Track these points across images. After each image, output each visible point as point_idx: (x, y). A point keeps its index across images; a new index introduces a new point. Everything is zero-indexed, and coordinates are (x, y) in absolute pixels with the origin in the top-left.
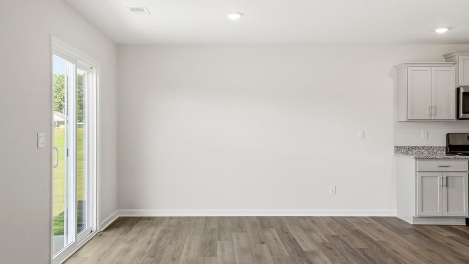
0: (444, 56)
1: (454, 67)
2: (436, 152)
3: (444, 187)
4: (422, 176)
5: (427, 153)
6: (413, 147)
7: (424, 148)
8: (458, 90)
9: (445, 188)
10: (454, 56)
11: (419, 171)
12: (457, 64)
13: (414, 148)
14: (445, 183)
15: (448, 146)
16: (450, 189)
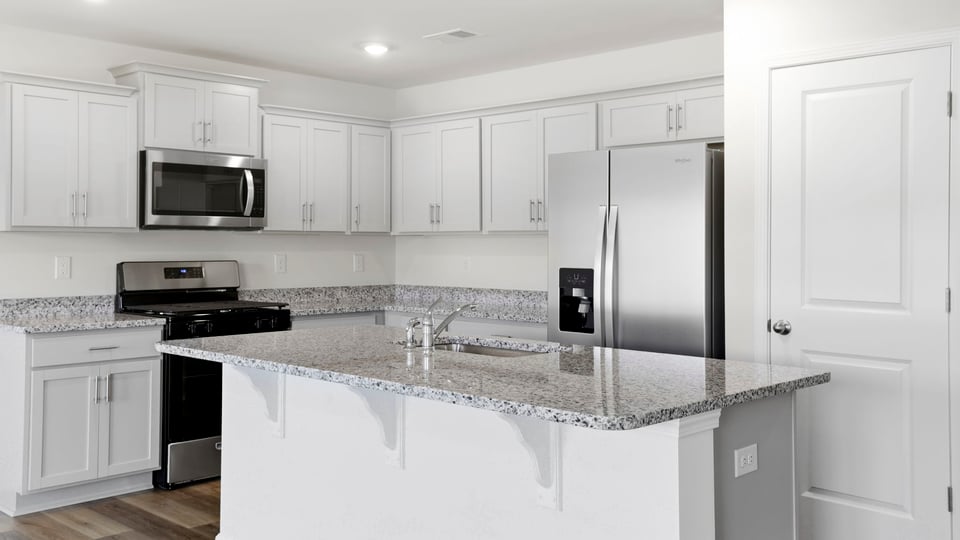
0: (111, 70)
1: (133, 99)
2: (92, 311)
3: (103, 402)
4: (46, 380)
5: (68, 314)
6: (29, 300)
7: (59, 301)
8: (143, 156)
9: (104, 405)
10: (132, 73)
11: (35, 369)
12: (141, 93)
13: (34, 302)
14: (105, 393)
15: (121, 294)
16: (117, 404)
